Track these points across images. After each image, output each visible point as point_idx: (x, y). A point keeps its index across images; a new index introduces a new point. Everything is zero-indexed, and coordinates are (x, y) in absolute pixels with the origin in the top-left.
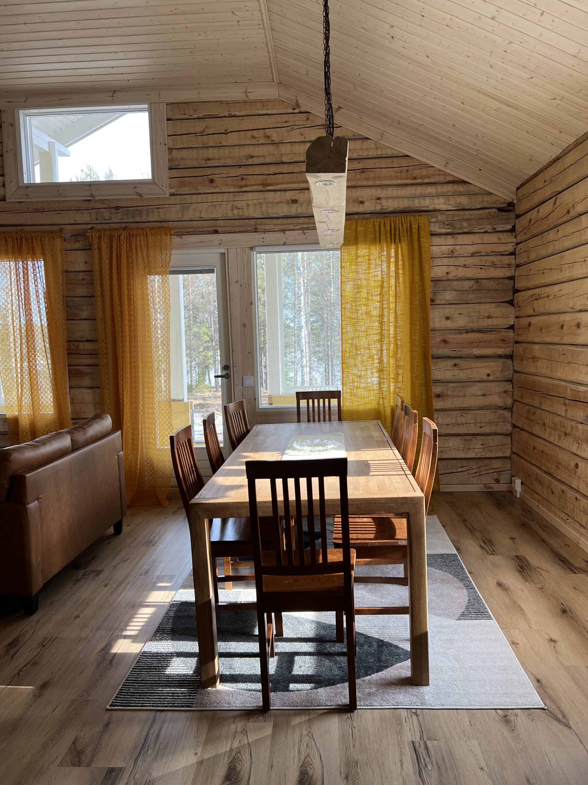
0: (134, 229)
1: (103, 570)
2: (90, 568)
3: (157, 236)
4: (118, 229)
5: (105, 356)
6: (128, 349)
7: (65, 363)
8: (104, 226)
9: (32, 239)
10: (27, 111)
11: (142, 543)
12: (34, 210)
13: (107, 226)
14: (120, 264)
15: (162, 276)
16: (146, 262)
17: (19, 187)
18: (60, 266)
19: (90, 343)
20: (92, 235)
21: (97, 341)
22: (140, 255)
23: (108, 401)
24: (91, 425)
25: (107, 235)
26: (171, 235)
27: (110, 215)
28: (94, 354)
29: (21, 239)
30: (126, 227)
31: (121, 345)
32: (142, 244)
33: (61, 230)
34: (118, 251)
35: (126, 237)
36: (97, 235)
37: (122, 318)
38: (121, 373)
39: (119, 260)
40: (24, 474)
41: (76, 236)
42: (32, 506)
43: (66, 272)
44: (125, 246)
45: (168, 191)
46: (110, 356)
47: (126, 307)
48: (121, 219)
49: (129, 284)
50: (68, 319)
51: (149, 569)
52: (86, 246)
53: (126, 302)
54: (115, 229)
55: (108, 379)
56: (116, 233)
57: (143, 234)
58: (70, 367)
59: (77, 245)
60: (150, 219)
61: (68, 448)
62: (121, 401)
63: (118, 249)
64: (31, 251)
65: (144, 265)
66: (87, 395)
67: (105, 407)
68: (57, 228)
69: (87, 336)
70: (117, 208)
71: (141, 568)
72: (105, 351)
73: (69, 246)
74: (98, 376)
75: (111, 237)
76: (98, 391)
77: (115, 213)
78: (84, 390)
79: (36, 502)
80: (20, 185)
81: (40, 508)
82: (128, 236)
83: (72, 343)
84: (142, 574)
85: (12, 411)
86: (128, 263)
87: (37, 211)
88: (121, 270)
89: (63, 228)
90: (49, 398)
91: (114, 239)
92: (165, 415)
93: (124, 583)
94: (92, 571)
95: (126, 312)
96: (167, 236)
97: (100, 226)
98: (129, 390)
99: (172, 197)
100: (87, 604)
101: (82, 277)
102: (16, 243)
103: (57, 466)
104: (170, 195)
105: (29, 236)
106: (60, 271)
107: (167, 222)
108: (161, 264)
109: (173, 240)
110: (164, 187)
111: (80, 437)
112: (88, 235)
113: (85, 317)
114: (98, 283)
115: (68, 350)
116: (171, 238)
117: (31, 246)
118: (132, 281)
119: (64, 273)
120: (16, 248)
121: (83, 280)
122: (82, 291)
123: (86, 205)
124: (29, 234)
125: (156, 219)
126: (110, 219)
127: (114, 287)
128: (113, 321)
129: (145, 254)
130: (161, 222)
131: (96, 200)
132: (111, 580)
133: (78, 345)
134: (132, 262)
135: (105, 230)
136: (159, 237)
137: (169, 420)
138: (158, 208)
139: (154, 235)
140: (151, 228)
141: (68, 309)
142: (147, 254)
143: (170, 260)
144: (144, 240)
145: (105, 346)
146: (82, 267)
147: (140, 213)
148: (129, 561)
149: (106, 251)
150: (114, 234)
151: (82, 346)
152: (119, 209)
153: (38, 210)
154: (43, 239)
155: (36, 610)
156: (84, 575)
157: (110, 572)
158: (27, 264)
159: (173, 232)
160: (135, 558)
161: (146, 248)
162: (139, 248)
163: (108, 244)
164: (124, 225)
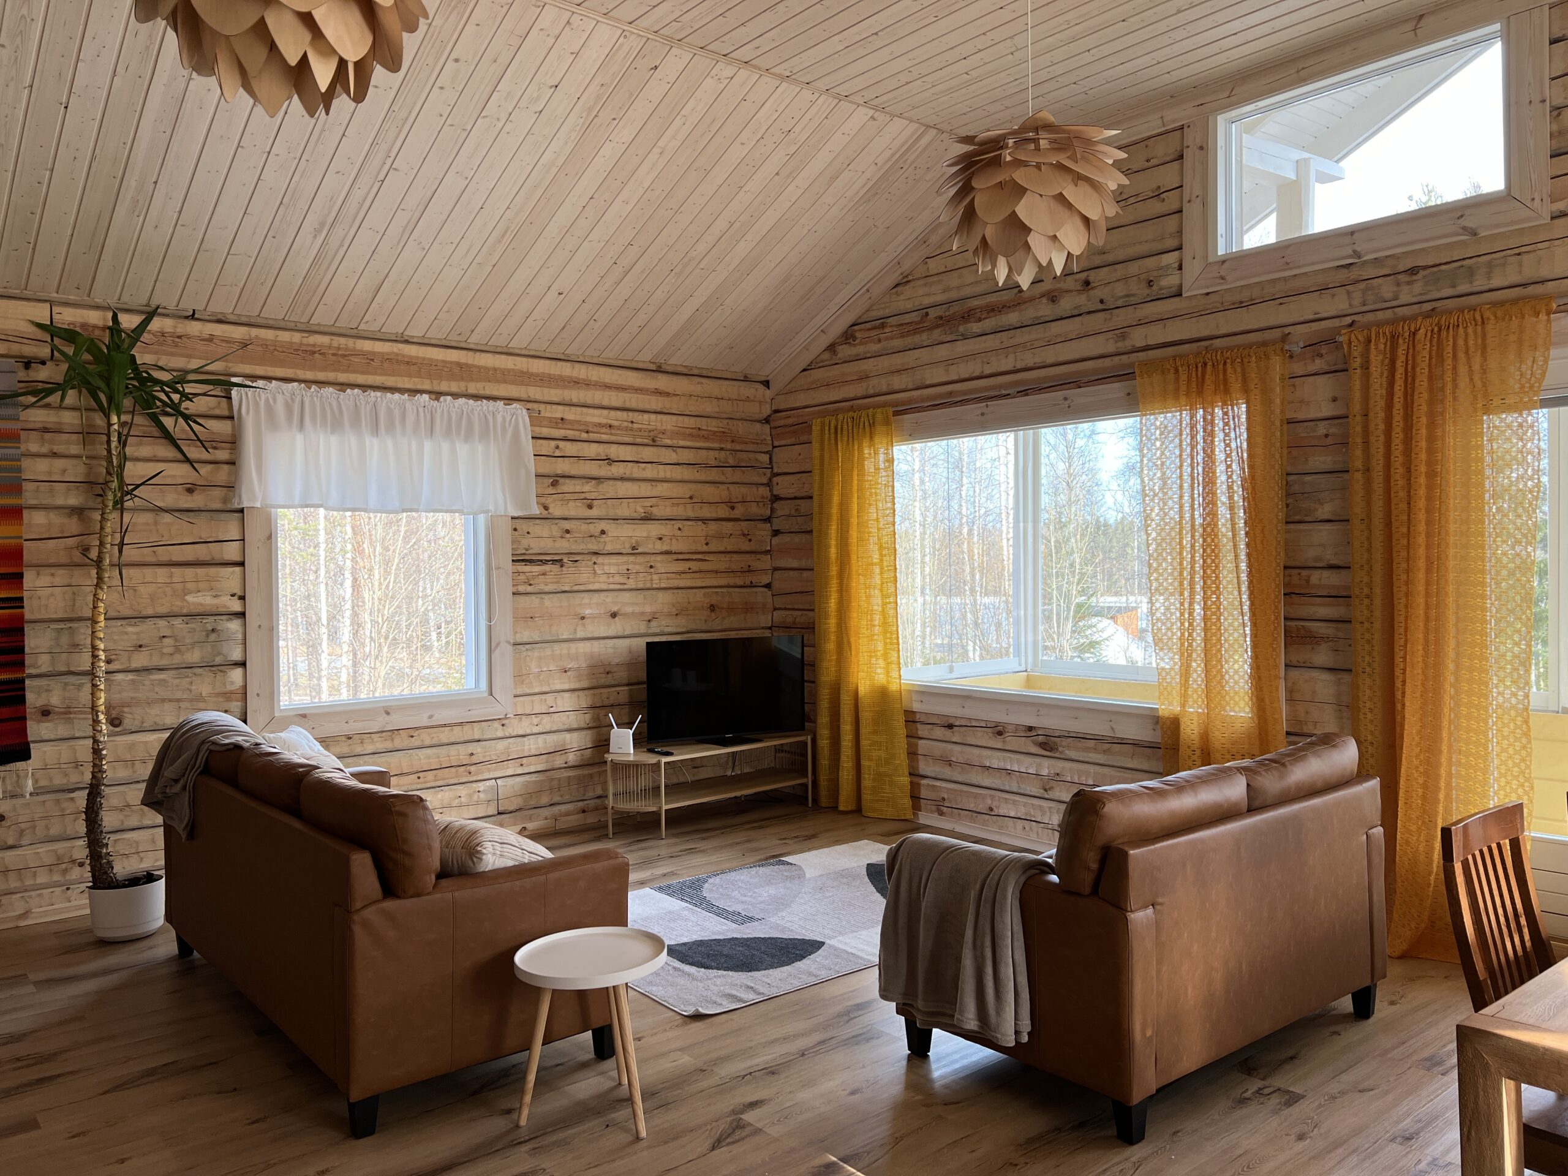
0: (1451, 313)
1: (1303, 1097)
2: (1277, 1081)
3: (1511, 319)
4: (1414, 318)
5: (1366, 601)
6: (1421, 588)
7: (1279, 613)
8: (1380, 315)
9: (1225, 363)
10: (1234, 113)
11: (1414, 1058)
12: (1234, 304)
13: (1388, 314)
14: (1412, 396)
15: (1521, 415)
16: (1479, 384)
17: (1208, 265)
18: (1278, 411)
19: (1334, 571)
20: (1350, 340)
21: (1349, 568)
22: (1463, 369)
23: (1369, 704)
24: (1302, 758)
25: (1384, 333)
26: (1548, 314)
27: (1395, 289)
28: (1342, 597)
29: (1205, 364)
30: (1433, 310)
31: (1404, 577)
32: (1471, 342)
33: (1285, 338)
34: (1410, 367)
35: (1429, 334)
36: (1360, 338)
37: (1409, 516)
38: (1402, 642)
39: (1409, 386)
40: (1126, 849)
41: (1314, 346)
42: (1140, 917)
43: (1290, 422)
44: (1426, 353)
45: (1546, 210)
46: (1378, 601)
47: (1422, 492)
48: (1421, 294)
49: (1431, 439)
50: (1288, 520)
51: (1417, 1133)
52: (1335, 364)
53: (1422, 480)
54: (1404, 319)
55: (1370, 653)
56: (1406, 328)
57: (1475, 319)
58: (1290, 623)
59: (1318, 364)
60: (1496, 282)
61: (1236, 804)
62: (1399, 707)
63: (1410, 362)
64: (1222, 387)
65: (1472, 391)
66: (1323, 686)
67: (1362, 716)
68: (1276, 334)
69: (1330, 557)
70: (1413, 271)
71: (1398, 1122)
72: (1366, 590)
73: (1298, 368)
74: (1350, 645)
75: (1394, 338)
76: (1346, 678)
77: (1409, 283)
78: (1315, 674)
79: (1150, 911)
80: (1211, 259)
81: (1158, 925)
82: (1436, 329)
83: (1295, 572)
84: (1395, 1138)
85: (1171, 704)
86: (1431, 390)
87: (1240, 305)
88: (1412, 408)
89: (1289, 333)
90: (1241, 685)
91: (1401, 341)
92: (1511, 751)
93: (1345, 1146)
94: (1279, 1089)
95: (1422, 504)
96: (1538, 317)
97: (1371, 317)
98: (1419, 683)
99: (1556, 221)
100: (1248, 1167)
101: (1325, 432)
102: (1194, 373)
103: (1202, 841)
104: (1552, 218)
105: (1218, 357)
106: (1278, 423)
107: (1542, 282)
108: (1517, 386)
109: (1553, 324)
110: (1537, 201)
111: (1271, 783)
112: (1341, 339)
113: (1326, 517)
114: (1359, 440)
115: (1286, 585)
116: (1549, 321)
117: (1221, 377)
118: (1439, 432)
119: (1285, 426)
120: (1194, 385)
121: (1327, 436)
122: (1321, 460)
123: (1342, 276)
124: (1219, 353)
125: (1513, 279)
126: (1396, 298)
127: (1393, 447)
128: (1388, 524)
129: (1476, 367)
130: (1524, 285)
131: (1365, 263)
132: (1315, 1127)
133: (1309, 577)
134: (1443, 389)
135: (1379, 324)
136: (1515, 322)
137: (1523, 765)
138: (1519, 254)
139: (1504, 319)
140: (1495, 304)
141: (1290, 501)
142: (1482, 366)
143: (1544, 374)
144: (1475, 332)
145: (1366, 579)
146: (1327, 410)
147: (1471, 272)
148: (1371, 1093)
149: (1379, 370)
150: (1400, 330)
151: (1316, 577)
152: (1418, 273)
153: (1241, 302)
154: (1245, 360)
155: (1140, 1138)
156: (1259, 1092)
157: (1320, 1106)
158: (1212, 414)
159: (1554, 306)
160: (1387, 1092)
161: (1479, 353)
162: (1461, 355)
163: (1385, 354)
164: (1427, 307)
